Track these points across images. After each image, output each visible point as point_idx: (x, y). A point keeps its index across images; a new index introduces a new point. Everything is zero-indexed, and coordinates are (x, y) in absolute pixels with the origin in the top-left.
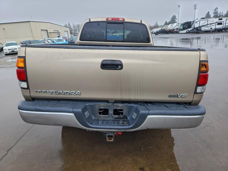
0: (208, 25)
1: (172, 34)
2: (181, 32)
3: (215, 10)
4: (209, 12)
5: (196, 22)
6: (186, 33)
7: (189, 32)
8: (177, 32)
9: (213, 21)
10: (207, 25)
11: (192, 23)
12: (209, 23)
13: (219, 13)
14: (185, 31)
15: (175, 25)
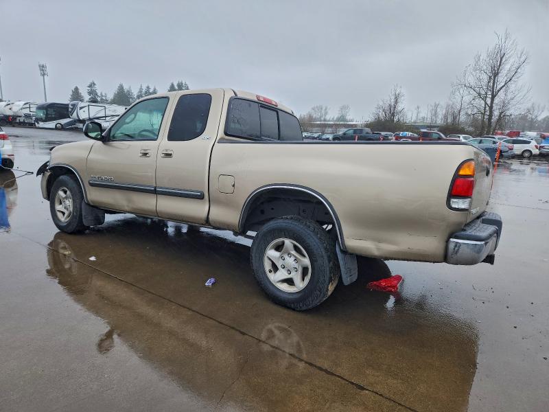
0: (107, 119)
1: (14, 126)
2: (41, 124)
3: (90, 86)
4: (77, 89)
5: (81, 108)
6: (56, 128)
7: (63, 128)
8: (31, 125)
9: (115, 111)
10: (106, 117)
11: (72, 109)
12: (108, 113)
13: (99, 94)
14: (52, 124)
15: (19, 105)
